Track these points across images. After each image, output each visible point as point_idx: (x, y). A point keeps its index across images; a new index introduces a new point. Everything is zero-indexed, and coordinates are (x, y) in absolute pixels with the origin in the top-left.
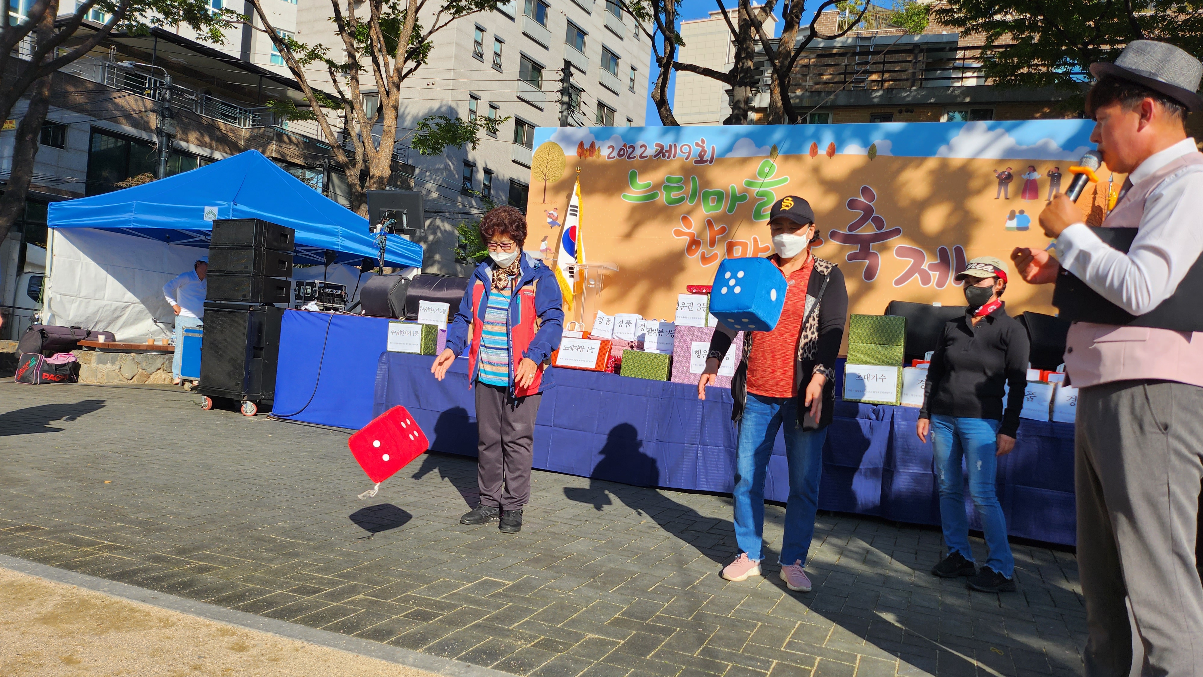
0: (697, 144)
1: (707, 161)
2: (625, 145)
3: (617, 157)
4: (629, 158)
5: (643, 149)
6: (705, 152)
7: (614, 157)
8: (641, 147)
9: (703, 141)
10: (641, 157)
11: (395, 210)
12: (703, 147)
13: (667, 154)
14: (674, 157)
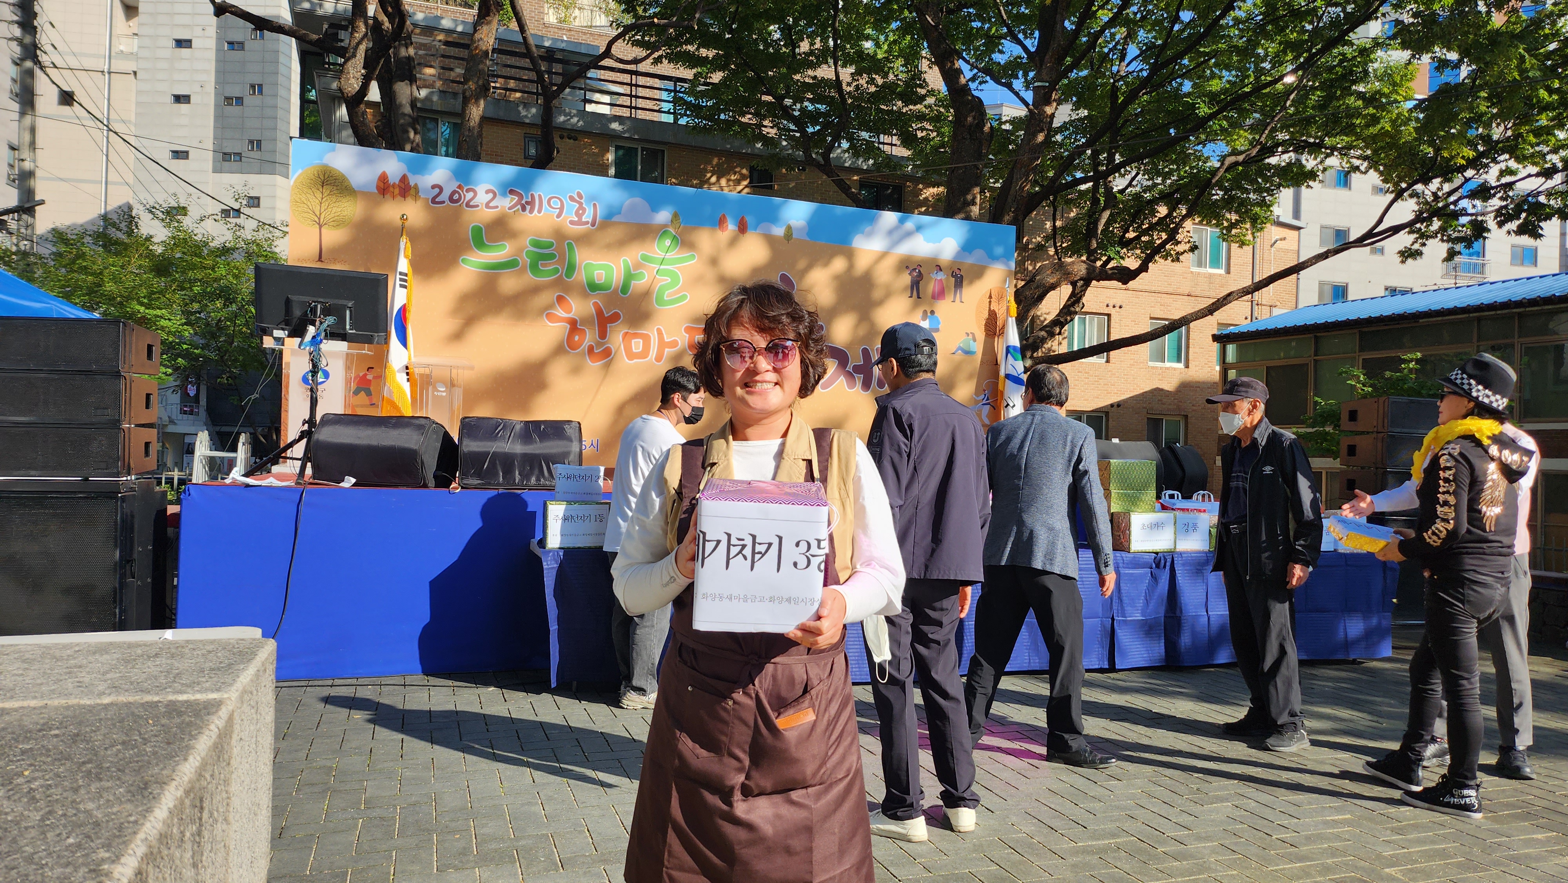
0: (572, 198)
1: (587, 223)
2: (460, 187)
3: (447, 202)
4: (468, 205)
5: (491, 195)
6: (584, 210)
7: (443, 202)
8: (487, 192)
9: (580, 195)
10: (487, 206)
11: (331, 302)
12: (581, 204)
13: (528, 207)
14: (539, 212)
